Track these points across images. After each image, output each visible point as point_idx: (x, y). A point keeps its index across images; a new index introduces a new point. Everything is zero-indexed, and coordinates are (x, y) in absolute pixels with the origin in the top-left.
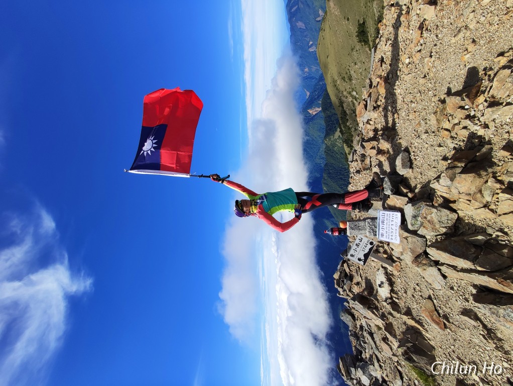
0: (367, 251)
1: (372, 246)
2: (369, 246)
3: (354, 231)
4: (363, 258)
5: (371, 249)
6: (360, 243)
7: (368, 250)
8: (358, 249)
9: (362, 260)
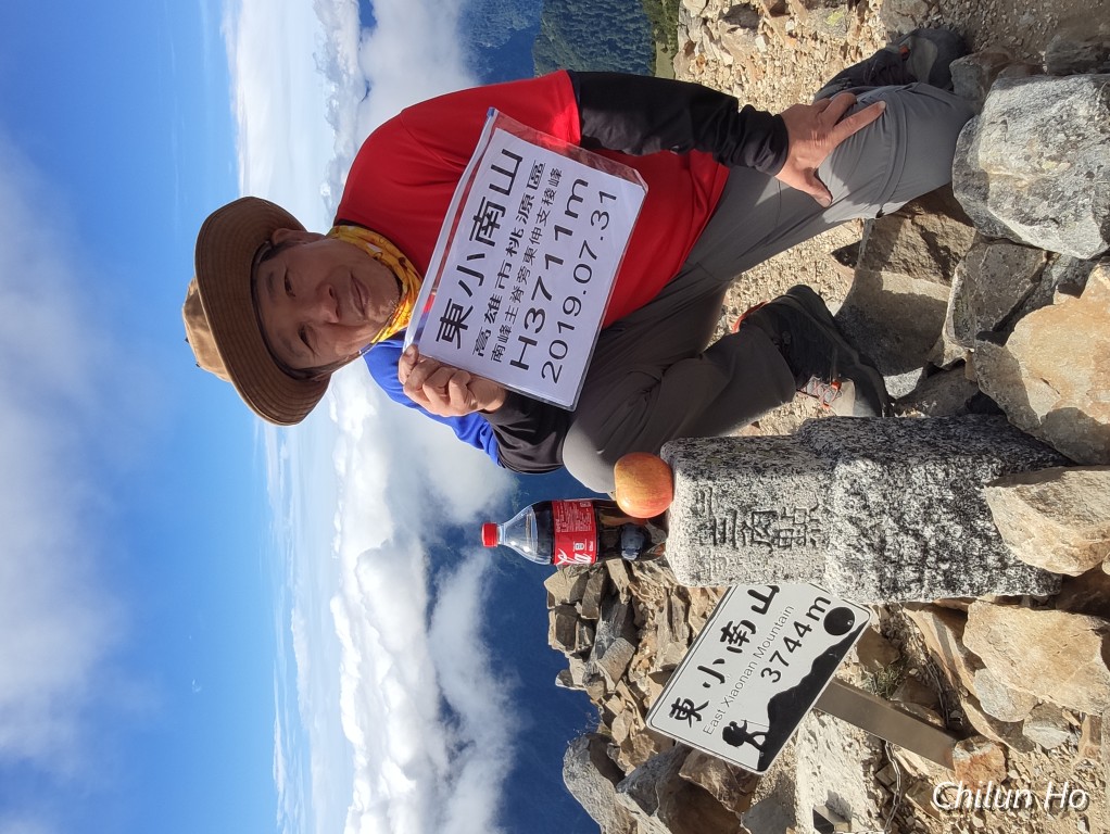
0: (796, 671)
1: (837, 640)
2: (821, 641)
3: (725, 550)
4: (760, 723)
5: (825, 664)
6: (754, 618)
7: (807, 671)
8: (734, 666)
9: (750, 739)
